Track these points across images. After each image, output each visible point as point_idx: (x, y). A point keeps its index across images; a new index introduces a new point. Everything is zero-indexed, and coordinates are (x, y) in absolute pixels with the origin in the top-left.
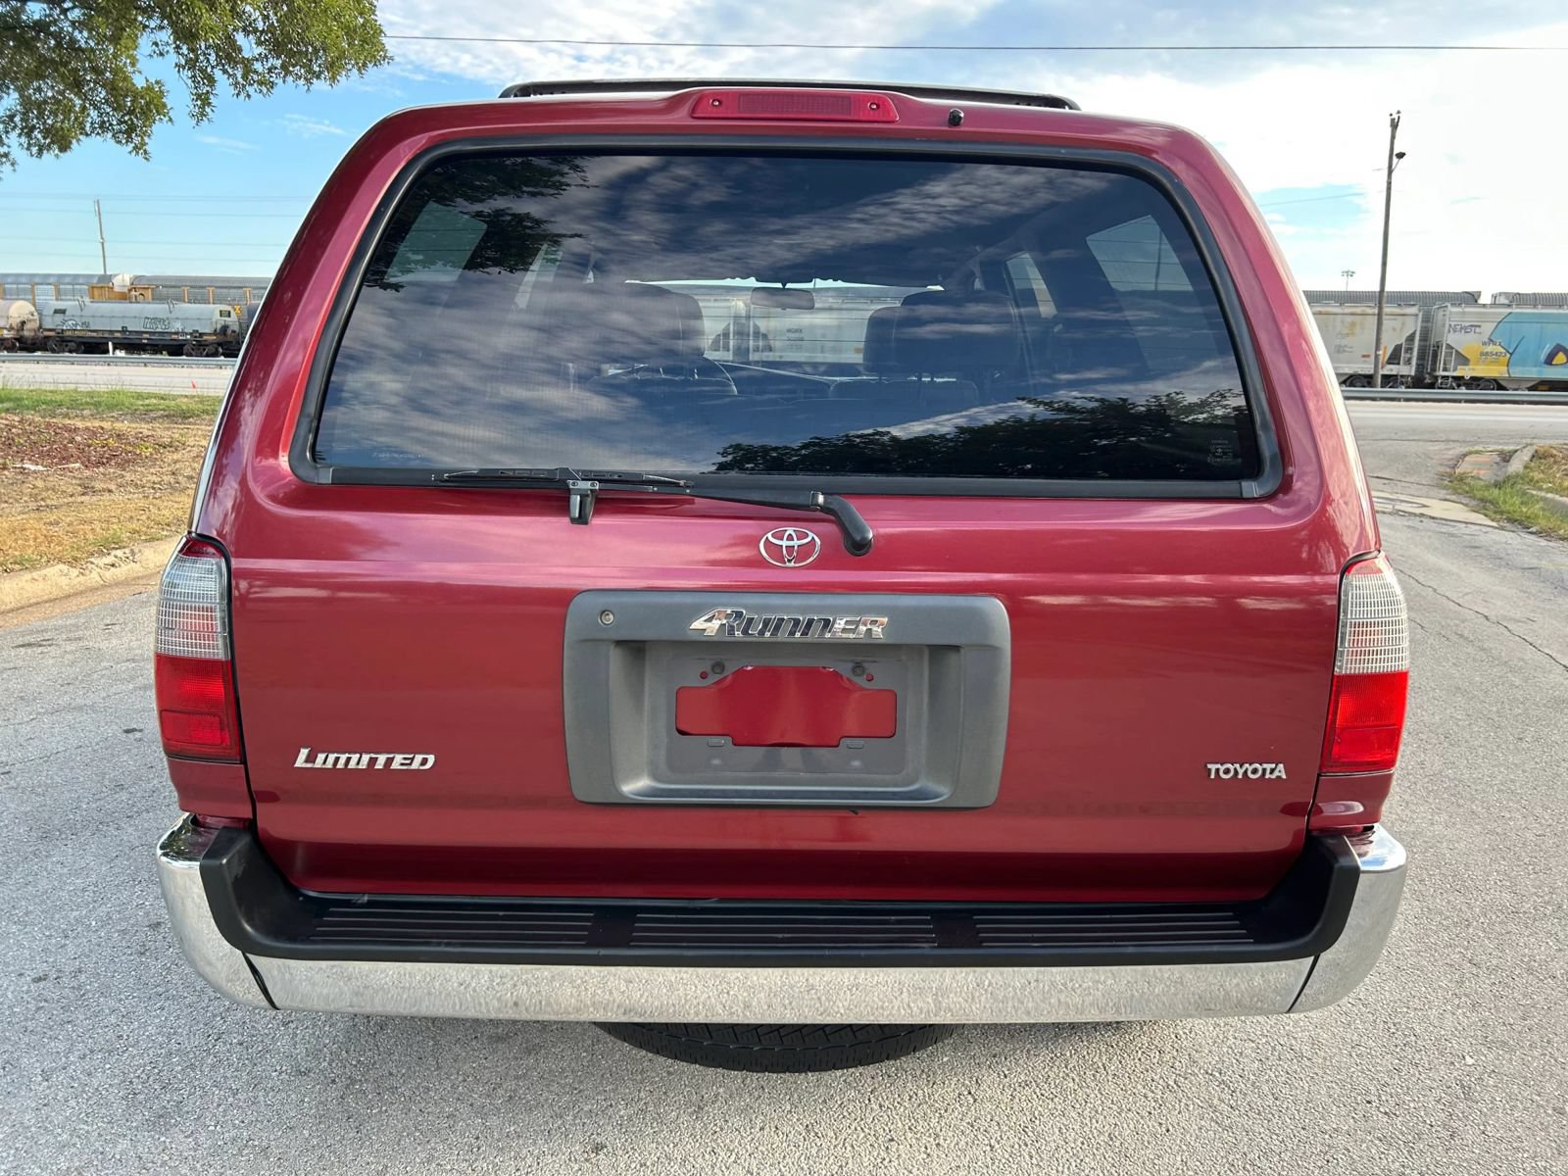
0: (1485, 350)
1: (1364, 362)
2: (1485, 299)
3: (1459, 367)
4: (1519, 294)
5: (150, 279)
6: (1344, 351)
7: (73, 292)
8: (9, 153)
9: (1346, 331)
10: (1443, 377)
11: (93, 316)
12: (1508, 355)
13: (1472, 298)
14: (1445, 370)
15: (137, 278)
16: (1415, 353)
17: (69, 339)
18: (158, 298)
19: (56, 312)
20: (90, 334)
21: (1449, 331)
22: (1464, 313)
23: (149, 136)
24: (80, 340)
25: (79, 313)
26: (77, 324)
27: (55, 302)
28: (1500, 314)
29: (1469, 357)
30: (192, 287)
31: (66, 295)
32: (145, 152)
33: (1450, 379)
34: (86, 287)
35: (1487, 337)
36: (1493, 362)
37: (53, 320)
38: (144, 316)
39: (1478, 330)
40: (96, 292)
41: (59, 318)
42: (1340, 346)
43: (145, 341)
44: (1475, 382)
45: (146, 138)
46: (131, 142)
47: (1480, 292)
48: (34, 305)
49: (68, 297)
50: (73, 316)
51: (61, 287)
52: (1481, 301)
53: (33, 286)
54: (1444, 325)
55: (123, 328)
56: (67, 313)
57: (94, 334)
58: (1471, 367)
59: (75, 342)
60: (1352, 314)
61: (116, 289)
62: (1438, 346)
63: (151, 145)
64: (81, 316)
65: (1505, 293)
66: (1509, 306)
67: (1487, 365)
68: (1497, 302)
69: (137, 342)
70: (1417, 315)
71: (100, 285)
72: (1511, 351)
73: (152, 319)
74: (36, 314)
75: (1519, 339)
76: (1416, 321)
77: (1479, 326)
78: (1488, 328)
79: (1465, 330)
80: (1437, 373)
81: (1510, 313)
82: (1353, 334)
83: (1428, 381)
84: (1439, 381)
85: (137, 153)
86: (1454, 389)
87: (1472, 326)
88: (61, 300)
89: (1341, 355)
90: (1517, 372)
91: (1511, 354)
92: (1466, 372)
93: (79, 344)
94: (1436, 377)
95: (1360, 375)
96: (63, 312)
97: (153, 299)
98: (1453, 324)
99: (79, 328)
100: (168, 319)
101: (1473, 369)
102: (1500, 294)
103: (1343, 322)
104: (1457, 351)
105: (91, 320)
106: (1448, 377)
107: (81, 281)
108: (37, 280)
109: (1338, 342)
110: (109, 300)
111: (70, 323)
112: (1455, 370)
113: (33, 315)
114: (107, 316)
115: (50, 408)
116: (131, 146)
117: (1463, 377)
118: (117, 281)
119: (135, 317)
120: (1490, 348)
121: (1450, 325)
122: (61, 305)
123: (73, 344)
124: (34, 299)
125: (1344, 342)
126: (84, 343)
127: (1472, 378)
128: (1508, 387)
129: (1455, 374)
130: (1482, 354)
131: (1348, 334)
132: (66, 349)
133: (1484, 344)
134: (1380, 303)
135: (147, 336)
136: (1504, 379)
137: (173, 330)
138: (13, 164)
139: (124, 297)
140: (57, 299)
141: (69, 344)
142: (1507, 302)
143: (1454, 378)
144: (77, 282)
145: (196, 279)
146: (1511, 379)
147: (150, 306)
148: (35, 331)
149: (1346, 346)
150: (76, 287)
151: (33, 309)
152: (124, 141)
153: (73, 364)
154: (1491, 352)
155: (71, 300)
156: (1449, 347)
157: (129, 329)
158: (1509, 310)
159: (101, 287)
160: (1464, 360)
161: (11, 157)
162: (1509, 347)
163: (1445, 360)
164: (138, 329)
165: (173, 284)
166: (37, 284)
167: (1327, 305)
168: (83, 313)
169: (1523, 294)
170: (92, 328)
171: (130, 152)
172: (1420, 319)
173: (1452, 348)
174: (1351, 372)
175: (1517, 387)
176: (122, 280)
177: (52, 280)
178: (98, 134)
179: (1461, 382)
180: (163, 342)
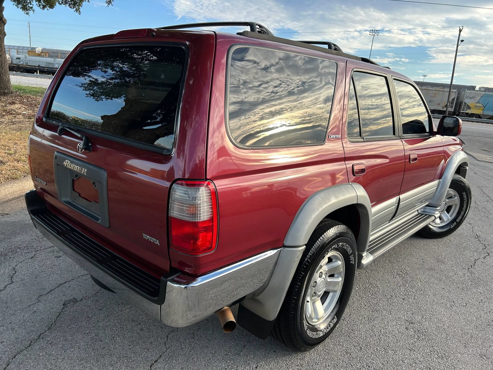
0: (476, 105)
1: (438, 106)
2: (477, 89)
3: (468, 110)
4: (488, 88)
5: (48, 50)
6: (432, 102)
7: (23, 52)
8: (32, 7)
9: (433, 96)
10: (462, 113)
11: (29, 61)
12: (483, 107)
13: (473, 88)
14: (463, 110)
15: (43, 49)
16: (454, 105)
17: (21, 68)
18: (50, 56)
19: (17, 58)
20: (28, 66)
21: (466, 98)
22: (471, 93)
23: (81, 6)
24: (25, 68)
25: (24, 59)
26: (24, 63)
27: (16, 55)
28: (483, 94)
29: (471, 107)
30: (61, 53)
31: (20, 53)
32: (80, 12)
33: (464, 114)
34: (27, 51)
35: (478, 101)
36: (478, 109)
37: (16, 61)
38: (46, 62)
39: (475, 98)
40: (30, 53)
41: (18, 60)
42: (430, 100)
43: (46, 70)
44: (472, 115)
45: (80, 7)
46: (75, 8)
47: (476, 86)
48: (10, 56)
49: (21, 54)
50: (23, 60)
51: (19, 50)
52: (476, 89)
53: (10, 49)
54: (464, 96)
55: (39, 65)
56: (21, 59)
57: (29, 67)
58: (471, 110)
59: (23, 69)
60: (435, 90)
61: (37, 52)
62: (461, 103)
63: (81, 9)
64: (25, 60)
65: (483, 87)
66: (485, 91)
67: (477, 110)
68: (481, 90)
69: (43, 70)
70: (456, 92)
71: (31, 51)
72: (484, 106)
73: (48, 63)
74: (10, 59)
75: (487, 102)
76: (456, 94)
77: (475, 97)
78: (478, 98)
79: (471, 98)
80: (460, 111)
81: (485, 94)
82: (435, 97)
83: (457, 113)
84: (461, 114)
85: (77, 12)
86: (465, 117)
87: (473, 97)
88: (19, 55)
89: (430, 103)
90: (486, 113)
91: (484, 107)
92: (469, 111)
93: (24, 69)
94: (460, 113)
95: (436, 110)
96: (19, 58)
97: (48, 57)
98: (467, 96)
99: (24, 64)
100: (53, 63)
101: (472, 111)
102: (482, 87)
103: (432, 93)
104: (467, 105)
105: (28, 62)
106: (464, 113)
107: (25, 49)
108: (11, 47)
109: (430, 99)
110: (34, 56)
111: (22, 62)
112: (466, 111)
113: (9, 59)
114: (34, 61)
115: (35, 93)
116: (75, 9)
117: (468, 113)
118: (37, 50)
119: (43, 62)
120: (478, 105)
121: (466, 96)
122: (19, 56)
123: (22, 69)
124: (10, 54)
125: (432, 99)
126: (26, 69)
127: (471, 113)
128: (482, 117)
129: (466, 112)
130: (475, 106)
131: (433, 97)
132: (20, 71)
133: (476, 103)
134: (450, 88)
135: (46, 68)
136: (482, 115)
137: (55, 67)
138: (33, 11)
139: (39, 55)
140: (17, 54)
141: (21, 69)
142: (484, 90)
143: (465, 113)
144: (24, 49)
145: (63, 51)
146: (483, 115)
147: (47, 58)
148: (10, 64)
149: (432, 100)
150: (23, 50)
151: (9, 57)
152: (72, 7)
153: (26, 76)
154: (478, 106)
155: (21, 55)
156: (465, 103)
157: (41, 66)
158: (485, 93)
159: (32, 51)
160: (469, 108)
161: (33, 9)
162: (484, 105)
163: (463, 107)
164: (44, 66)
165: (55, 52)
166: (11, 49)
167: (428, 87)
168: (26, 59)
169: (489, 88)
170: (29, 65)
171: (75, 11)
172: (457, 94)
173: (466, 104)
174: (433, 109)
175: (485, 117)
176: (39, 49)
177: (16, 48)
178: (64, 4)
179: (468, 115)
180: (51, 71)
